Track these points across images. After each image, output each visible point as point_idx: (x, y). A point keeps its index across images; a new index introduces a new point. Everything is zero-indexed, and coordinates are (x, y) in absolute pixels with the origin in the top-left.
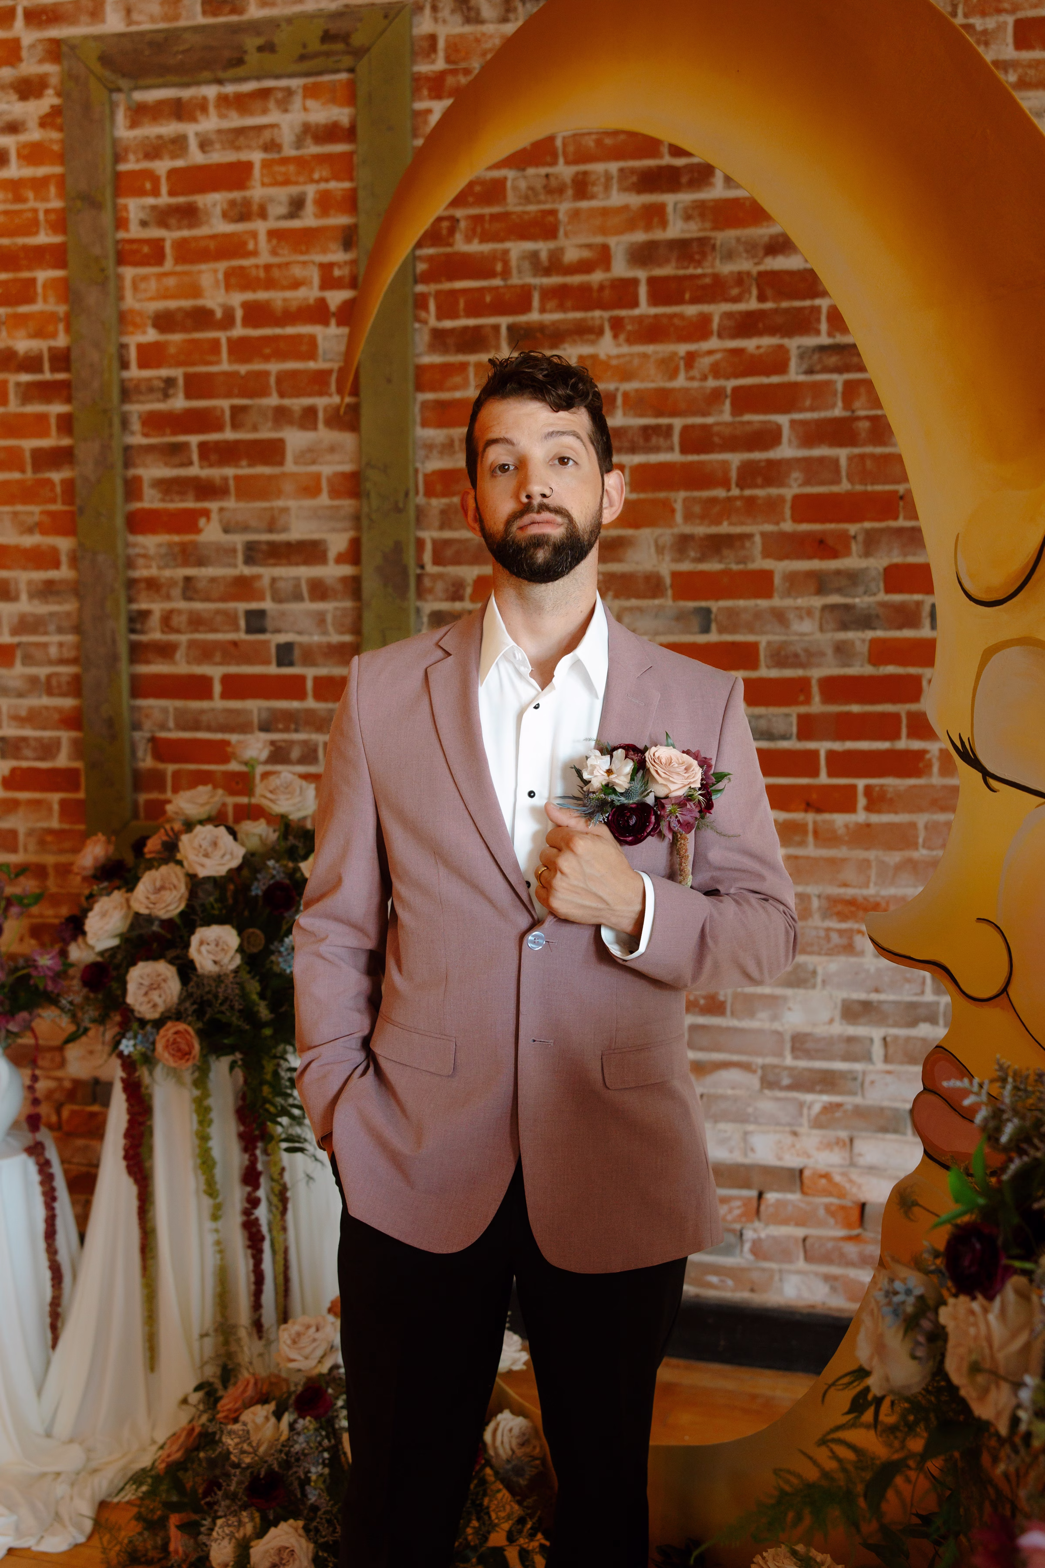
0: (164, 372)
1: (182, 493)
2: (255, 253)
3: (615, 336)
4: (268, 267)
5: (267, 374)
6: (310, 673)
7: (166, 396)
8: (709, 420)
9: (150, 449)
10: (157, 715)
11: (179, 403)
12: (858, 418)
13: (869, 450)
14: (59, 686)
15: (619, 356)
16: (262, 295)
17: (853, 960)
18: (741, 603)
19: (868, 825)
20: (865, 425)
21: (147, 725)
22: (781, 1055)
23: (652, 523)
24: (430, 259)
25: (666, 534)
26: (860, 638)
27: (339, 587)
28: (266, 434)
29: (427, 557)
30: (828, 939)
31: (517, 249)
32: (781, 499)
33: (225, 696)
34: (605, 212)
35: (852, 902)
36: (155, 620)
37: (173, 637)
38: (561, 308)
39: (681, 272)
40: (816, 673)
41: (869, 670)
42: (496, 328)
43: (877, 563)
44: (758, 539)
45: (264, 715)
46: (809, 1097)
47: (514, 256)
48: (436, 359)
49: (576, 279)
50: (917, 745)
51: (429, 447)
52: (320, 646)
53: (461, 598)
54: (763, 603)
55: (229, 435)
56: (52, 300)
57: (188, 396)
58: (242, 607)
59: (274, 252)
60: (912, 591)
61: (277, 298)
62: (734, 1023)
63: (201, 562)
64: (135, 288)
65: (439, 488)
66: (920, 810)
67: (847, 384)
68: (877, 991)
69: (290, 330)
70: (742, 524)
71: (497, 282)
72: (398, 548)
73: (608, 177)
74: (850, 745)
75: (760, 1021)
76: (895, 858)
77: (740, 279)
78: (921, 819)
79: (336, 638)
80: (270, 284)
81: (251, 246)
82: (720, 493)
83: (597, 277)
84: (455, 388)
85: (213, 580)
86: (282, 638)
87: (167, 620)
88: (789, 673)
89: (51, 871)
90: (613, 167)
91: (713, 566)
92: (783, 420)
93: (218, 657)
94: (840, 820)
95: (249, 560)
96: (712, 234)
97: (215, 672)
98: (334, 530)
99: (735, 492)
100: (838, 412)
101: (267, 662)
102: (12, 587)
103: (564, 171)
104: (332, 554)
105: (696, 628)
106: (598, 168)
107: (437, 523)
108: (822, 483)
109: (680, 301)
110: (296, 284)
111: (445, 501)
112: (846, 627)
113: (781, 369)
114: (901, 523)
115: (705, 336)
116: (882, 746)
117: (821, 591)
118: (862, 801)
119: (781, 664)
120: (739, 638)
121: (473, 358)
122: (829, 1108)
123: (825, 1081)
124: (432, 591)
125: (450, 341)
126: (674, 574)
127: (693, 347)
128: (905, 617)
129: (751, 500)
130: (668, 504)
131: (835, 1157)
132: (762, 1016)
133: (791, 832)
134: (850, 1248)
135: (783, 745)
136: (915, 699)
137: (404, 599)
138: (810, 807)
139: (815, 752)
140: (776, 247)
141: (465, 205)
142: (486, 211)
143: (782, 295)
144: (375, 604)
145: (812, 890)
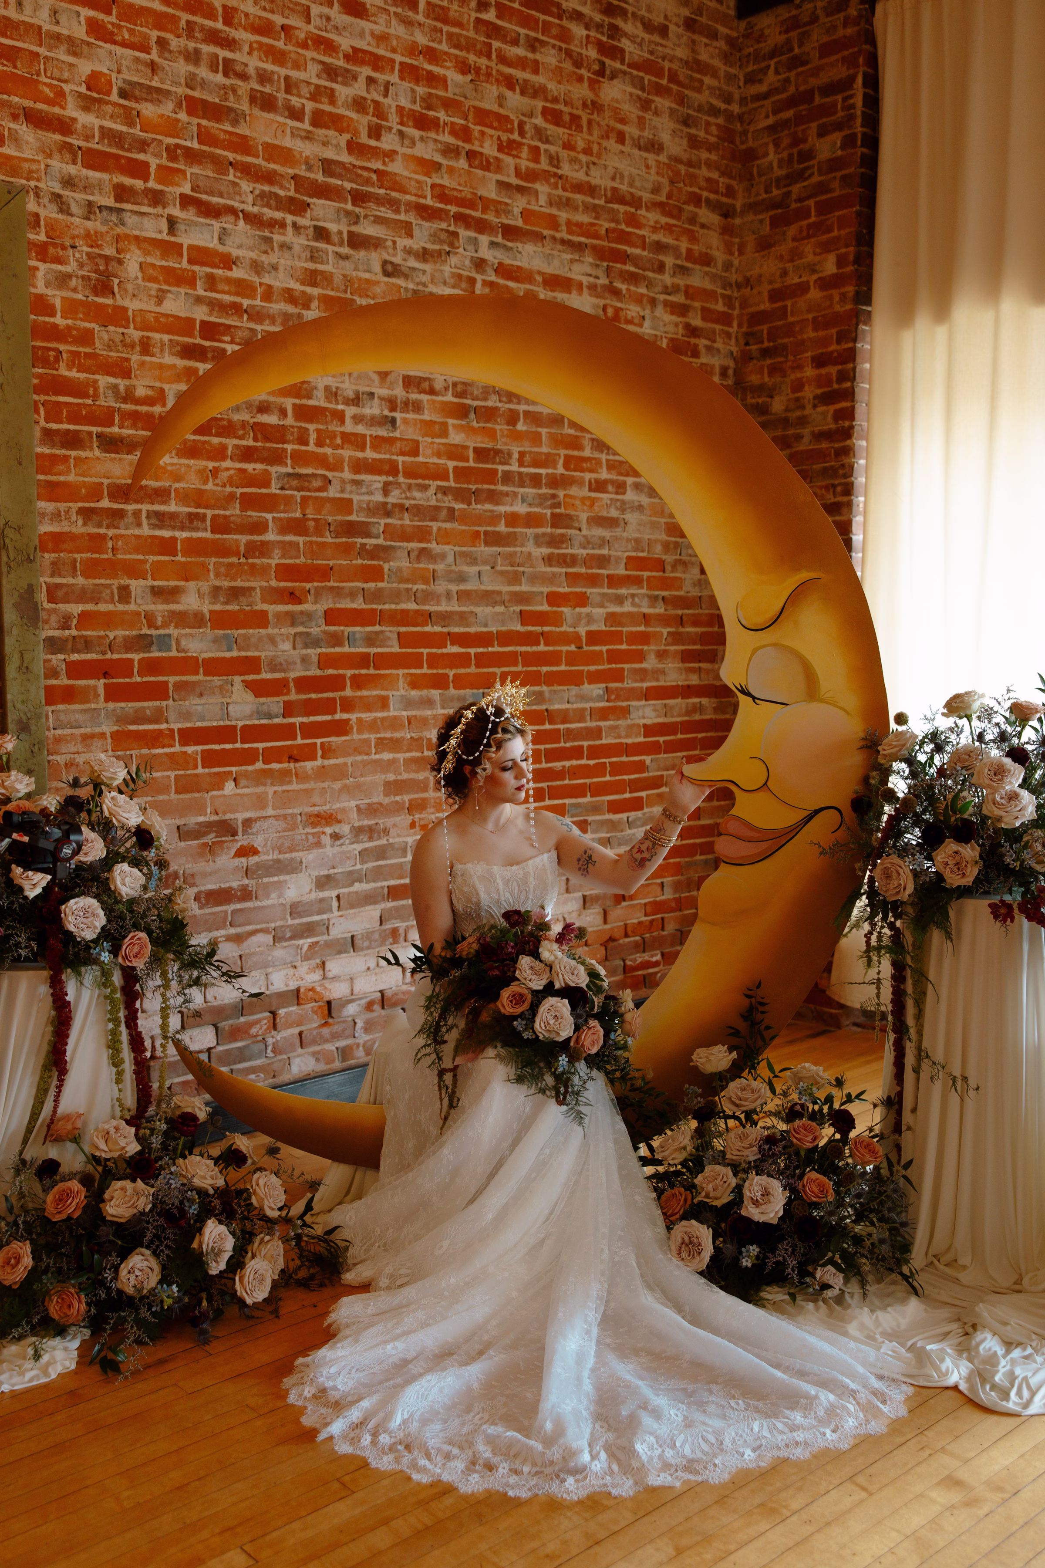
8: (228, 513)
12: (309, 519)
13: (314, 539)
15: (173, 465)
17: (320, 851)
18: (251, 631)
19: (324, 767)
20: (312, 524)
22: (284, 919)
23: (196, 578)
24: (39, 376)
25: (205, 587)
26: (313, 653)
29: (44, 596)
30: (307, 840)
31: (104, 381)
32: (269, 565)
34: (161, 366)
35: (318, 816)
38: (134, 426)
40: (292, 675)
41: (319, 673)
42: (90, 434)
43: (320, 608)
44: (258, 590)
46: (301, 942)
47: (101, 384)
48: (46, 451)
49: (144, 409)
50: (345, 716)
51: (43, 515)
53: (69, 628)
54: (263, 631)
60: (339, 625)
62: (258, 904)
65: (50, 545)
66: (349, 755)
67: (303, 497)
68: (334, 868)
70: (249, 581)
71: (89, 402)
72: (31, 590)
73: (163, 345)
74: (312, 719)
75: (273, 900)
76: (338, 785)
77: (244, 424)
78: (349, 760)
82: (234, 560)
83: (157, 409)
84: (60, 474)
88: (277, 675)
90: (166, 338)
91: (233, 607)
92: (269, 516)
94: (309, 765)
99: (243, 560)
100: (298, 515)
103: (135, 334)
105: (225, 649)
106: (156, 336)
107: (49, 572)
108: (290, 557)
109: (211, 435)
111: (53, 555)
112: (306, 646)
113: (267, 484)
114: (332, 584)
115: (224, 458)
116: (328, 718)
117: (293, 624)
118: (320, 753)
119: (273, 670)
120: (250, 654)
121: (73, 453)
122: (312, 946)
123: (309, 930)
124: (46, 622)
125: (57, 439)
126: (211, 612)
127: (217, 464)
128: (336, 640)
129: (253, 566)
130: (204, 566)
131: (317, 976)
132: (273, 895)
133: (284, 776)
134: (326, 1031)
135: (277, 721)
136: (343, 689)
137: (36, 628)
138: (292, 759)
139: (294, 724)
140: (263, 408)
141: (66, 342)
142: (81, 349)
143: (267, 439)
144: (15, 631)
145: (297, 811)
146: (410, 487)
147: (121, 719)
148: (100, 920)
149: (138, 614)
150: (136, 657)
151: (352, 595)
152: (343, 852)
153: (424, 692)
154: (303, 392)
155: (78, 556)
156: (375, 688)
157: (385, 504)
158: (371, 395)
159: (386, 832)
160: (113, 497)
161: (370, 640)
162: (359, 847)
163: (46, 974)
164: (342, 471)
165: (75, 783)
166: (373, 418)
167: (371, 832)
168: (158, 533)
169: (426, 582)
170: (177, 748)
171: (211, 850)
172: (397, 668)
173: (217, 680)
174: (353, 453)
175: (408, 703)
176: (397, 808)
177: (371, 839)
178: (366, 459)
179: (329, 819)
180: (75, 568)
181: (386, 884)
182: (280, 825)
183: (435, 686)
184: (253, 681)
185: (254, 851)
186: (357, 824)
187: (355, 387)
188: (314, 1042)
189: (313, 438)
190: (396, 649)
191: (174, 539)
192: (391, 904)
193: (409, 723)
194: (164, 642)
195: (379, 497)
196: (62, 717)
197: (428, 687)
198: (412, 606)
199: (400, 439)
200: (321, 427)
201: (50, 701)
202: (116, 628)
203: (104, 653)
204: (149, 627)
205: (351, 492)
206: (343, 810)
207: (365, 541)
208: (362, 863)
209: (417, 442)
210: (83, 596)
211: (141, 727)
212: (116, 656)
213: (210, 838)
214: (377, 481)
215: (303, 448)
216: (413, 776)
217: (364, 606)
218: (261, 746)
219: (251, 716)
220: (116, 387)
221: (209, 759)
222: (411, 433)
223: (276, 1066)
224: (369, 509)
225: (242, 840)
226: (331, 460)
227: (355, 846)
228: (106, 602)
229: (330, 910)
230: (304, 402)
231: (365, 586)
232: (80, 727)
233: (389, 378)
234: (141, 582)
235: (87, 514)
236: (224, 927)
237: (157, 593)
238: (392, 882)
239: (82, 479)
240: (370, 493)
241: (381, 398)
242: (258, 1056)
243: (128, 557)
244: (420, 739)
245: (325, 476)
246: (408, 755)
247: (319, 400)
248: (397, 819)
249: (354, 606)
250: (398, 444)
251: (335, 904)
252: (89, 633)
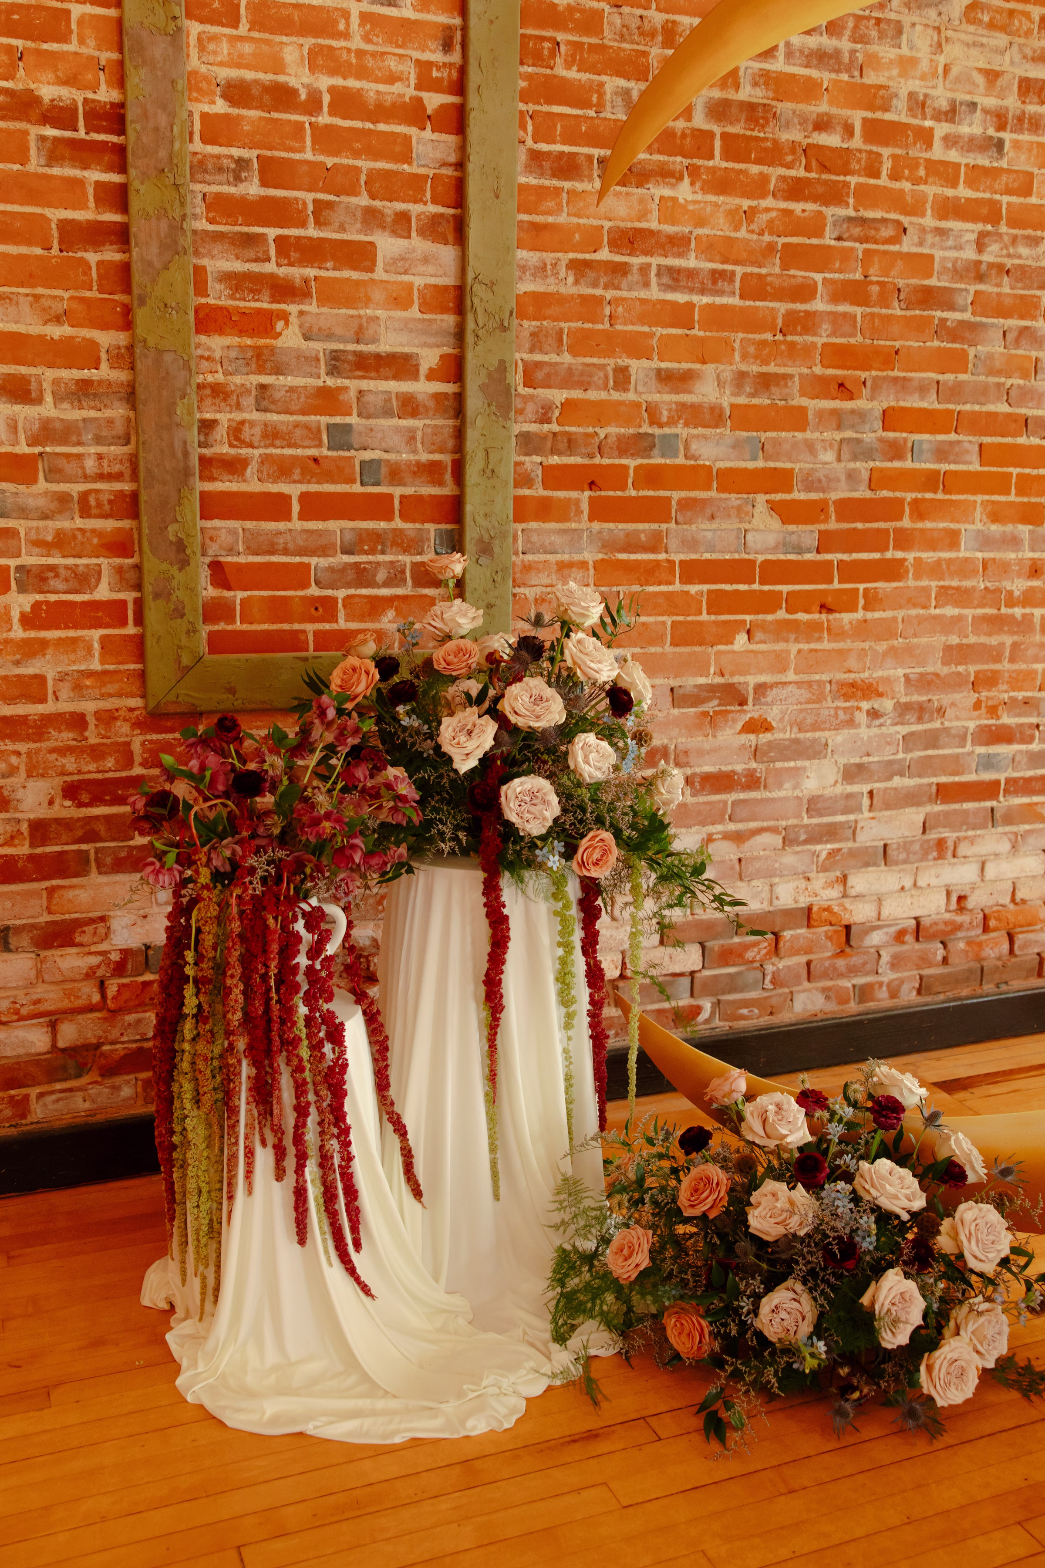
0: (236, 152)
1: (256, 292)
2: (346, 35)
3: (692, 184)
4: (360, 53)
5: (358, 170)
6: (398, 491)
7: (238, 179)
8: (763, 271)
9: (219, 237)
10: (224, 538)
11: (253, 189)
12: (872, 283)
13: (876, 310)
14: (99, 505)
15: (695, 202)
16: (353, 83)
17: (852, 731)
18: (783, 434)
19: (865, 621)
20: (875, 289)
21: (213, 549)
22: (799, 816)
23: (717, 360)
24: (528, 77)
25: (727, 371)
26: (863, 467)
27: (431, 404)
28: (354, 235)
29: (519, 378)
30: (836, 716)
31: (613, 83)
32: (814, 345)
33: (301, 517)
35: (853, 685)
36: (221, 432)
37: (244, 451)
39: (748, 133)
40: (834, 496)
41: (869, 494)
42: (590, 158)
43: (877, 406)
44: (796, 379)
45: (348, 537)
46: (818, 847)
47: (609, 89)
48: (533, 181)
50: (899, 555)
51: (523, 268)
52: (408, 464)
53: (549, 421)
54: (799, 435)
55: (312, 232)
56: (92, 42)
57: (264, 184)
58: (324, 420)
59: (367, 39)
60: (901, 431)
61: (371, 89)
62: (767, 794)
63: (278, 371)
64: (202, 47)
65: (531, 310)
66: (901, 607)
67: (866, 251)
68: (868, 755)
69: (382, 127)
70: (785, 365)
71: (591, 113)
72: (502, 367)
74: (855, 556)
75: (785, 791)
76: (882, 647)
77: (794, 147)
78: (900, 614)
79: (425, 457)
80: (362, 73)
81: (342, 26)
82: (768, 336)
84: (549, 213)
85: (292, 390)
86: (368, 455)
87: (236, 433)
88: (813, 496)
89: (91, 720)
91: (762, 401)
92: (818, 277)
93: (297, 474)
94: (846, 618)
95: (333, 371)
96: (774, 103)
97: (294, 490)
98: (425, 345)
99: (779, 337)
100: (858, 276)
101: (351, 481)
102: (34, 386)
103: (657, 18)
104: (423, 370)
105: (747, 456)
107: (527, 346)
108: (843, 336)
109: (747, 161)
110: (392, 79)
111: (534, 323)
112: (855, 458)
113: (819, 232)
114: (896, 373)
115: (763, 196)
116: (876, 556)
117: (839, 427)
118: (862, 602)
119: (809, 489)
120: (779, 465)
121: (567, 185)
122: (831, 854)
123: (830, 833)
124: (520, 412)
125: (547, 165)
126: (732, 406)
127: (754, 203)
128: (895, 451)
129: (792, 345)
130: (728, 343)
131: (834, 893)
132: (787, 785)
133: (812, 631)
134: (841, 963)
135: (809, 556)
136: (900, 518)
137: (507, 418)
138: (824, 608)
139: (831, 562)
140: (822, 124)
141: (565, 29)
142: (585, 39)
143: (824, 168)
144: (480, 422)
145: (825, 677)
146: (1014, 240)
147: (608, 545)
148: (552, 808)
149: (638, 405)
150: (632, 463)
151: (923, 389)
152: (882, 735)
153: (1009, 528)
154: (879, 102)
155: (565, 325)
156: (942, 519)
157: (980, 262)
158: (973, 105)
159: (941, 712)
160: (614, 245)
161: (942, 453)
162: (904, 730)
163: (481, 875)
164: (923, 215)
165: (538, 622)
166: (972, 139)
167: (921, 711)
168: (671, 296)
169: (1025, 376)
170: (677, 587)
171: (712, 721)
172: (975, 493)
173: (734, 499)
174: (939, 190)
175: (985, 541)
176: (955, 683)
177: (920, 720)
178: (957, 198)
179: (868, 690)
180: (560, 341)
181: (935, 780)
182: (803, 694)
183: (1025, 520)
184: (782, 502)
185: (766, 726)
186: (903, 700)
187: (949, 95)
188: (825, 975)
189: (886, 166)
190: (975, 467)
191: (691, 305)
192: (938, 808)
193: (985, 568)
194: (669, 445)
195: (969, 254)
196: (535, 538)
197: (1014, 521)
198: (1003, 408)
199: (1009, 171)
200: (899, 151)
201: (518, 519)
202: (608, 424)
203: (591, 456)
204: (651, 423)
205: (933, 245)
206: (887, 680)
207: (945, 315)
208: (906, 750)
209: (1031, 175)
210: (569, 379)
211: (633, 557)
212: (606, 461)
213: (711, 706)
214: (969, 230)
215: (872, 181)
216: (983, 639)
217: (937, 406)
218: (785, 588)
219: (774, 549)
220: (627, 92)
221: (717, 603)
222: (1023, 163)
223: (774, 1001)
224: (955, 270)
225: (752, 711)
226: (909, 198)
227: (898, 728)
228: (598, 388)
229: (859, 810)
230: (879, 115)
231: (940, 377)
232: (555, 552)
233: (1000, 82)
234: (645, 363)
235: (579, 268)
236: (721, 821)
237: (665, 378)
238: (943, 779)
239: (575, 220)
240: (959, 247)
241: (986, 111)
242: (753, 987)
243: (630, 328)
244: (998, 590)
245: (898, 223)
246: (980, 611)
247: (898, 114)
248: (957, 696)
249: (924, 405)
250: (1004, 178)
251: (866, 801)
252: (573, 429)
